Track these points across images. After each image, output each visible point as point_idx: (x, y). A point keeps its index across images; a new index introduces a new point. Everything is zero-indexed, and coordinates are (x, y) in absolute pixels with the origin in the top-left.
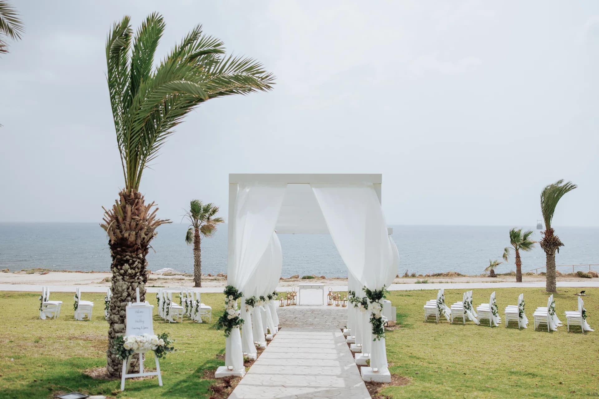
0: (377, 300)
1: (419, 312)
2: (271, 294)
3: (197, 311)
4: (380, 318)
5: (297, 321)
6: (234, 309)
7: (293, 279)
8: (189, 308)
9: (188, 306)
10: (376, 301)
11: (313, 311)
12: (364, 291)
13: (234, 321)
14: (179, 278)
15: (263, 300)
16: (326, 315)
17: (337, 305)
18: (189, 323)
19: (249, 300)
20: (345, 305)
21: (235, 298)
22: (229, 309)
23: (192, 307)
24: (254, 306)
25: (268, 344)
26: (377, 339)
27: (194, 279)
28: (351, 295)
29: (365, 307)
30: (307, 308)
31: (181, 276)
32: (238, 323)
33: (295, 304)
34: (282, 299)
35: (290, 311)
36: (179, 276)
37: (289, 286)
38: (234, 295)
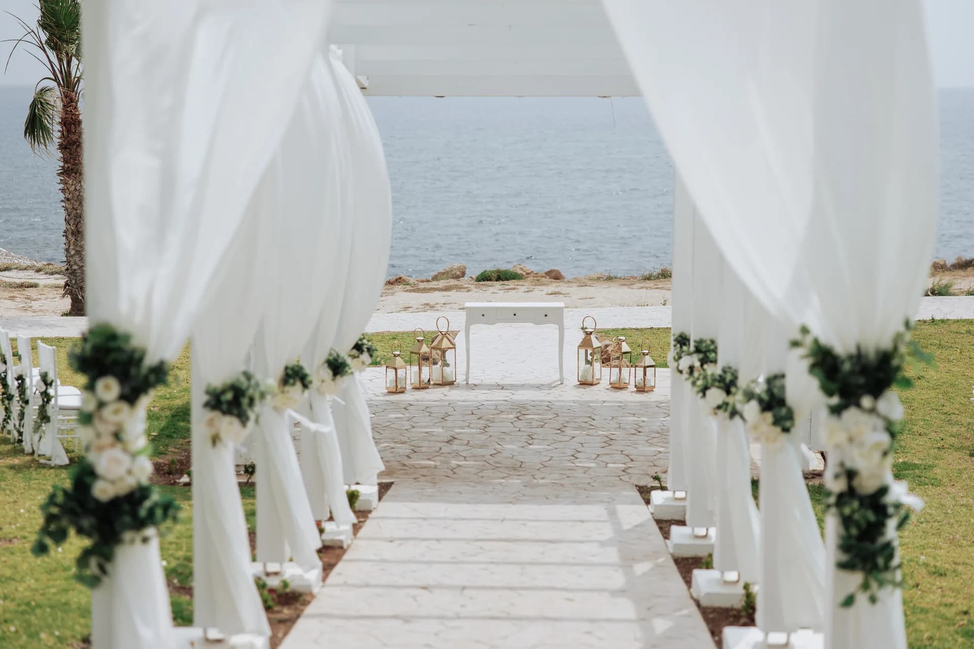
0: (866, 401)
1: (946, 409)
2: (344, 351)
3: (44, 417)
4: (883, 491)
5: (457, 455)
6: (125, 450)
7: (442, 283)
8: (16, 408)
9: (10, 398)
10: (858, 405)
11: (521, 411)
12: (800, 351)
13: (126, 507)
14: (18, 281)
15: (299, 385)
16: (576, 429)
17: (618, 387)
18: (12, 467)
19: (223, 392)
20: (648, 385)
21: (127, 390)
22: (101, 449)
23: (27, 402)
24: (247, 418)
25: (328, 568)
26: (862, 599)
27: (67, 284)
28: (690, 354)
29: (777, 422)
30: (499, 396)
31: (31, 273)
32: (150, 519)
33: (451, 384)
34: (399, 361)
35: (427, 410)
36: (22, 274)
37: (428, 307)
38: (123, 377)
